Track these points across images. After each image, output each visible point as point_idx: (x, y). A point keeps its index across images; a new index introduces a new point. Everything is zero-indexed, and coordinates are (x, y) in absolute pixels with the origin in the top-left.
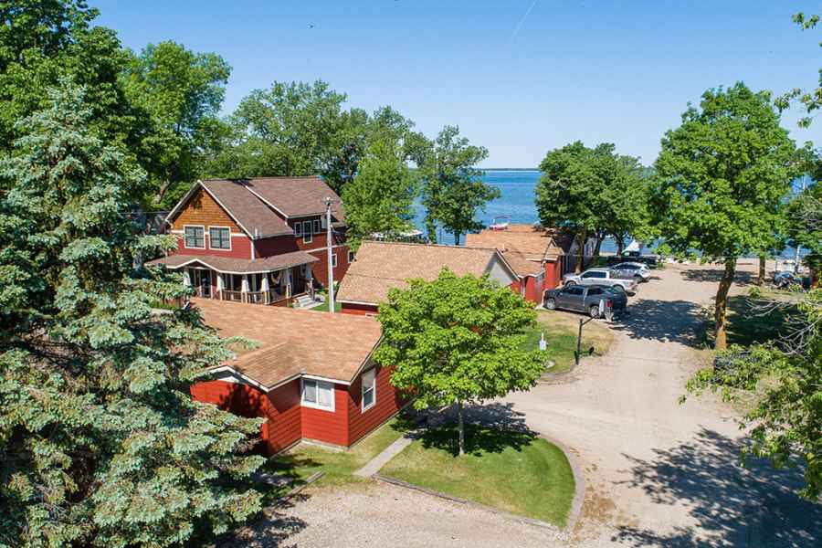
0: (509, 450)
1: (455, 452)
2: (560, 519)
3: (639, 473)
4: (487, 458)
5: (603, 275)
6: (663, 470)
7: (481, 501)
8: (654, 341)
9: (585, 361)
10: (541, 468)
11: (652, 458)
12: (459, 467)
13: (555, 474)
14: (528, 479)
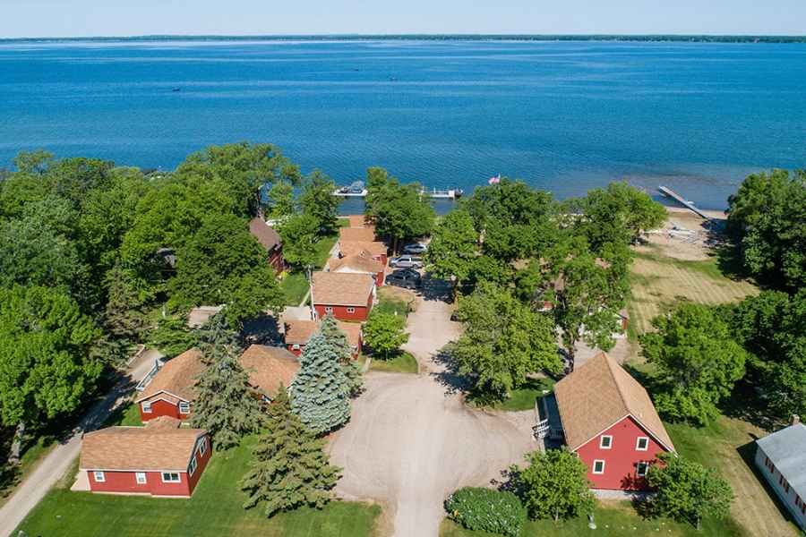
0: (399, 357)
1: (385, 359)
2: (416, 373)
3: (433, 358)
4: (394, 360)
5: (408, 260)
6: (439, 356)
7: (398, 372)
8: (433, 301)
9: (411, 314)
10: (409, 361)
11: (436, 353)
12: (388, 363)
13: (413, 362)
14: (406, 364)
